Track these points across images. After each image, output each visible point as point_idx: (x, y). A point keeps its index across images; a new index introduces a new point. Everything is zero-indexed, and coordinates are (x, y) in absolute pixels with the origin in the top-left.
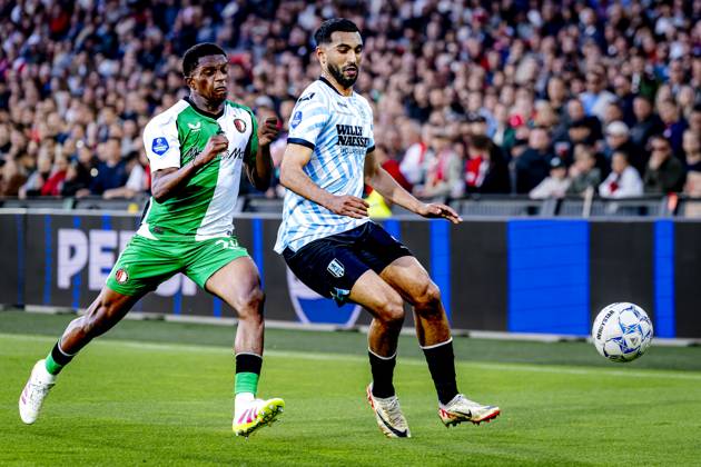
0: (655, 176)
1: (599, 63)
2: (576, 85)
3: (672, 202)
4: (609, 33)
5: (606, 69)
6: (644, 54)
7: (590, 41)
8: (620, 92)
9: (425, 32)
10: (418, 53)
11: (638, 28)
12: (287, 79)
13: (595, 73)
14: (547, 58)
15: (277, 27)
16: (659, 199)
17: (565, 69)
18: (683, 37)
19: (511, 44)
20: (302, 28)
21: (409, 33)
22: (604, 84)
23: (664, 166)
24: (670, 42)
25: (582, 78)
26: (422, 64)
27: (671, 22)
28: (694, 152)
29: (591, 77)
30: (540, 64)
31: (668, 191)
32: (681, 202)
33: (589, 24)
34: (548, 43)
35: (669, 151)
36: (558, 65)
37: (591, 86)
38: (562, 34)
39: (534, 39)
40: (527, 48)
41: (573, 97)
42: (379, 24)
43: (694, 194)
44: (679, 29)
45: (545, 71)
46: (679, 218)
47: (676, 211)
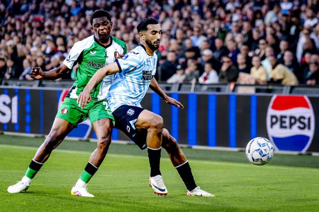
0: (224, 74)
1: (199, 23)
2: (189, 33)
3: (232, 86)
4: (205, 9)
5: (203, 25)
6: (221, 19)
7: (196, 13)
8: (209, 36)
9: (121, 8)
10: (118, 17)
11: (218, 7)
12: (59, 28)
13: (197, 27)
14: (176, 20)
15: (56, 5)
16: (226, 84)
17: (184, 25)
18: (238, 11)
19: (160, 14)
20: (66, 5)
21: (114, 8)
22: (202, 32)
24: (233, 13)
25: (192, 29)
26: (119, 22)
27: (233, 5)
28: (242, 64)
29: (196, 29)
30: (173, 23)
31: (230, 81)
32: (236, 86)
33: (196, 5)
34: (176, 13)
35: (231, 63)
36: (181, 23)
37: (195, 33)
38: (183, 10)
39: (170, 12)
40: (167, 15)
41: (187, 38)
42: (101, 4)
43: (242, 82)
44: (237, 8)
45: (175, 26)
46: (235, 93)
47: (234, 90)
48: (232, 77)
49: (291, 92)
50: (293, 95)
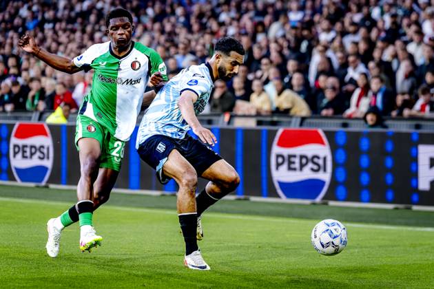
0: (217, 102)
1: (186, 38)
2: (172, 50)
3: (227, 117)
4: (193, 20)
5: (189, 41)
6: (213, 33)
7: (180, 25)
8: (199, 54)
9: (88, 19)
10: (83, 31)
11: (209, 18)
12: (12, 45)
13: (184, 44)
14: (156, 35)
15: (7, 16)
16: (219, 115)
17: (167, 41)
18: (235, 23)
19: (137, 26)
20: (20, 17)
21: (79, 20)
22: (189, 49)
23: (222, 97)
24: (228, 26)
25: (176, 46)
26: (86, 37)
27: (228, 15)
28: (240, 89)
29: (181, 46)
30: (153, 38)
31: (225, 111)
32: (232, 117)
33: (181, 16)
34: (157, 26)
35: (225, 89)
36: (163, 39)
37: (181, 51)
38: (165, 21)
39: (149, 24)
40: (145, 29)
41: (170, 57)
42: (63, 15)
43: (240, 113)
44: (233, 19)
45: (156, 42)
46: (231, 127)
47: (229, 123)
48: (227, 105)
49: (301, 124)
50: (304, 128)
